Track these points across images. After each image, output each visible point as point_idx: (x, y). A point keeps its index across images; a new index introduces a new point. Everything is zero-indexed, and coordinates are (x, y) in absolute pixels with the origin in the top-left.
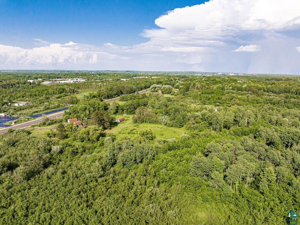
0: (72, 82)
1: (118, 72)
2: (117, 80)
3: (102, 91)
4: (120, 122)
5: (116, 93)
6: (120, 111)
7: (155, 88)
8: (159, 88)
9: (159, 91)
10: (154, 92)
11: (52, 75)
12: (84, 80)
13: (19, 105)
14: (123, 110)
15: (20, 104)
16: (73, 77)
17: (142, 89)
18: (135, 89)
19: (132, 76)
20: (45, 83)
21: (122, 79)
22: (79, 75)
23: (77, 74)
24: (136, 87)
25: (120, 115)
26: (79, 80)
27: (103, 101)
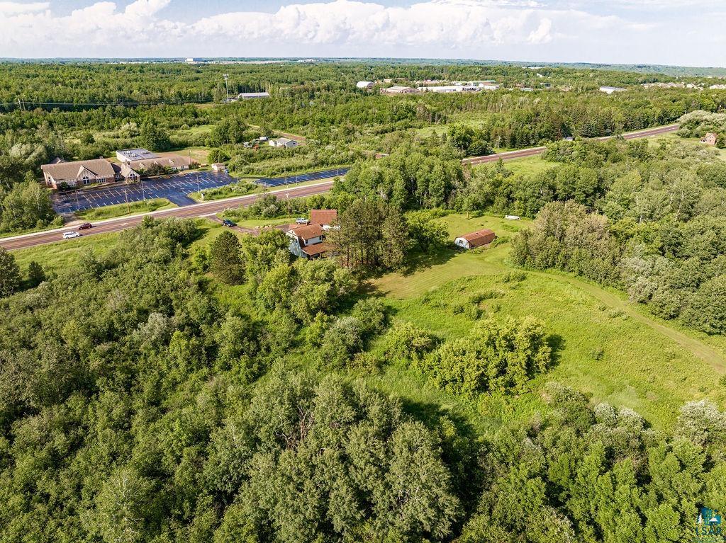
0: (460, 89)
4: (467, 247)
5: (543, 130)
6: (499, 200)
7: (698, 123)
8: (711, 126)
9: (708, 134)
11: (421, 71)
12: (493, 88)
13: (276, 143)
14: (511, 200)
16: (470, 78)
17: (646, 124)
19: (640, 80)
20: (392, 90)
21: (602, 89)
22: (489, 71)
23: (486, 69)
25: (497, 215)
26: (481, 86)
27: (489, 154)
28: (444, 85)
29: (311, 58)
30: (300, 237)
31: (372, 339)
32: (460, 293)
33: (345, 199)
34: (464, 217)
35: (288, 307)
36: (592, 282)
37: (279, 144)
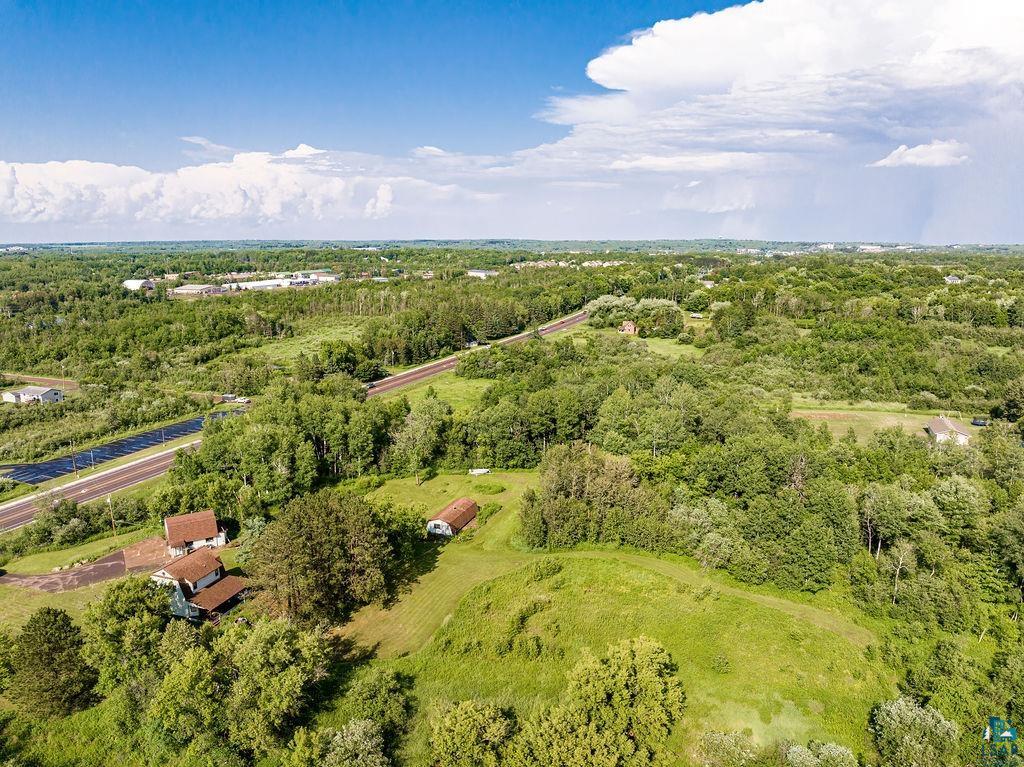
0: (285, 284)
1: (460, 247)
2: (455, 276)
3: (381, 331)
4: (449, 532)
5: (442, 335)
6: (455, 449)
7: (609, 310)
8: (624, 313)
9: (624, 323)
10: (602, 327)
11: (218, 261)
12: (331, 279)
13: (18, 397)
14: (472, 445)
15: (22, 396)
16: (294, 266)
17: (550, 316)
18: (523, 317)
19: (507, 259)
20: (185, 292)
21: (471, 273)
22: (316, 257)
23: (311, 253)
24: (526, 306)
25: (456, 472)
26: (313, 277)
27: (384, 377)
28: (261, 279)
29: (19, 245)
30: (181, 581)
31: (398, 748)
32: (486, 617)
33: (223, 488)
34: (412, 481)
35: (224, 735)
36: (642, 551)
37: (24, 399)
